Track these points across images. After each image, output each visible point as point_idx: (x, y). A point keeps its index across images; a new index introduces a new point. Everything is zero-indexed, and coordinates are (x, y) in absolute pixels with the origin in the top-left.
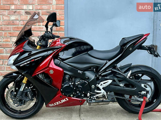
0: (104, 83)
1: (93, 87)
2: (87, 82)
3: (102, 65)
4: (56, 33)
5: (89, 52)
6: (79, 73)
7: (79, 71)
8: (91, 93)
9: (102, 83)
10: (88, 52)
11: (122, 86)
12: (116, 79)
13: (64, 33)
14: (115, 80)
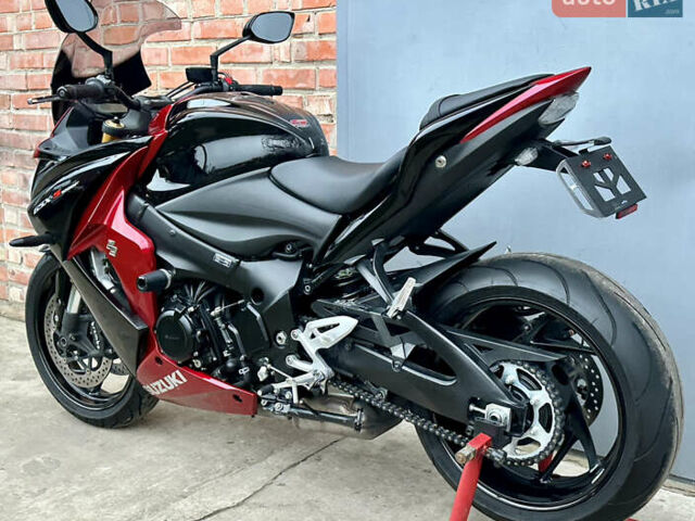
0: (322, 330)
1: (280, 338)
3: (321, 238)
4: (308, 71)
5: (275, 169)
6: (220, 266)
7: (219, 257)
8: (269, 366)
9: (314, 325)
10: (272, 166)
11: (398, 358)
12: (375, 314)
13: (334, 67)
14: (374, 319)
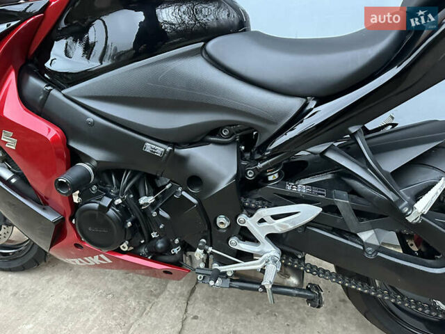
0: (276, 217)
1: (222, 223)
2: (194, 201)
5: (211, 46)
6: (151, 156)
7: (150, 146)
8: (210, 249)
9: (266, 212)
10: (207, 41)
11: (370, 245)
12: (342, 201)
14: (340, 207)
